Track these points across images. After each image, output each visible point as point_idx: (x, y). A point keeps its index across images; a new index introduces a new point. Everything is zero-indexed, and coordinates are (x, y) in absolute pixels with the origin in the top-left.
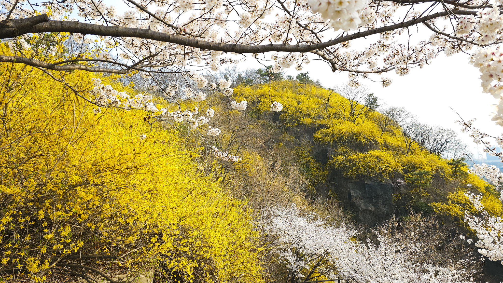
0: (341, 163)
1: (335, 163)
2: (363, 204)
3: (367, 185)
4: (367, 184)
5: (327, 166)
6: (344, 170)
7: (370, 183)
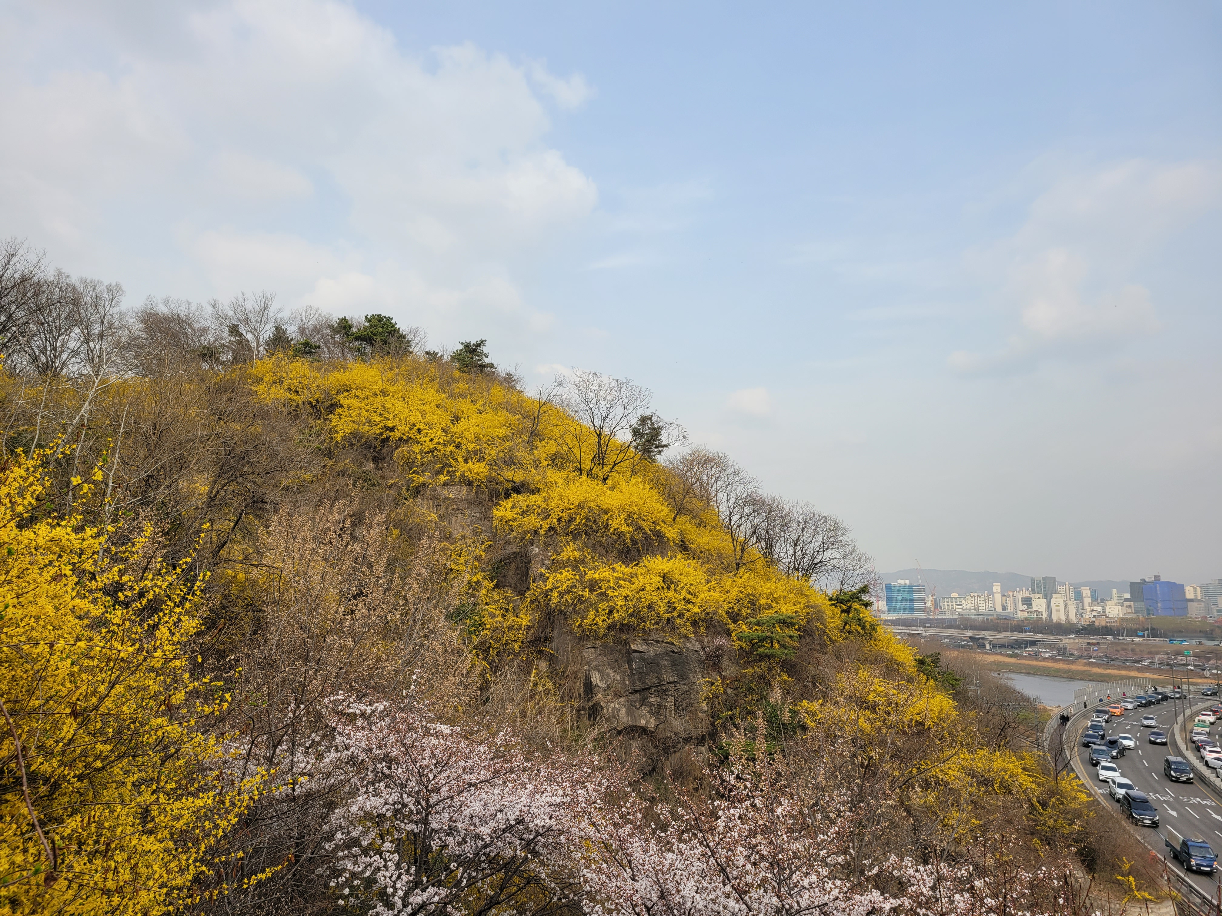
0: (567, 592)
1: (551, 590)
2: (623, 711)
3: (636, 655)
4: (635, 651)
5: (528, 600)
6: (574, 611)
7: (644, 648)
